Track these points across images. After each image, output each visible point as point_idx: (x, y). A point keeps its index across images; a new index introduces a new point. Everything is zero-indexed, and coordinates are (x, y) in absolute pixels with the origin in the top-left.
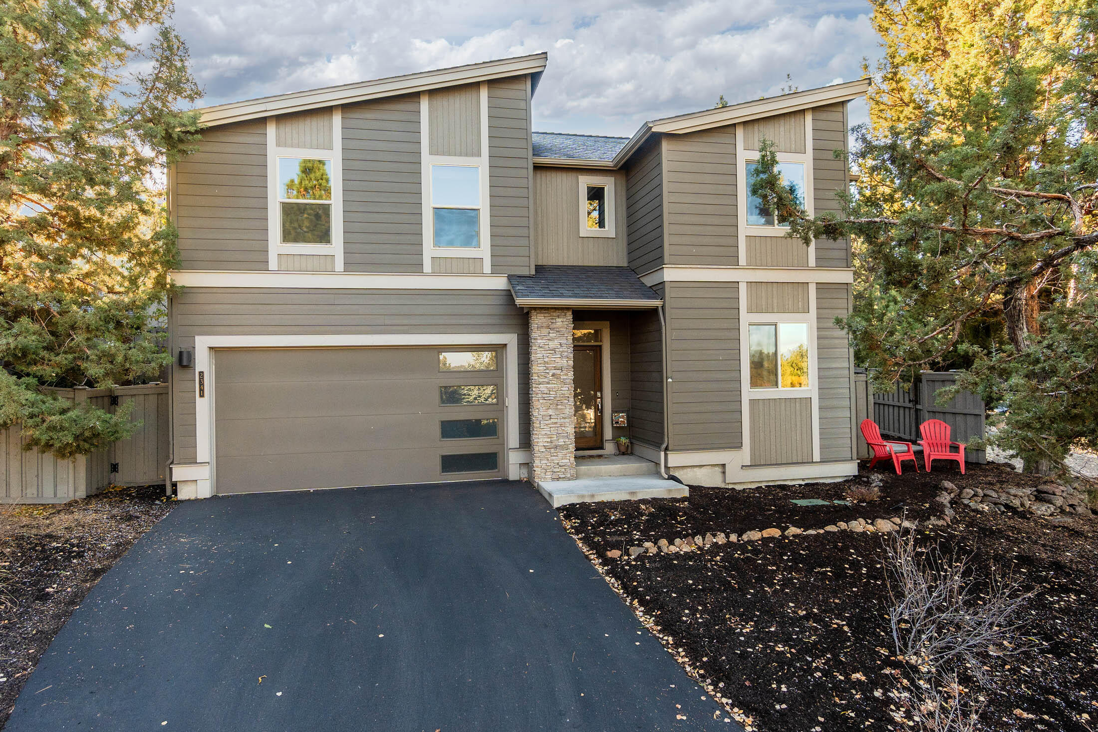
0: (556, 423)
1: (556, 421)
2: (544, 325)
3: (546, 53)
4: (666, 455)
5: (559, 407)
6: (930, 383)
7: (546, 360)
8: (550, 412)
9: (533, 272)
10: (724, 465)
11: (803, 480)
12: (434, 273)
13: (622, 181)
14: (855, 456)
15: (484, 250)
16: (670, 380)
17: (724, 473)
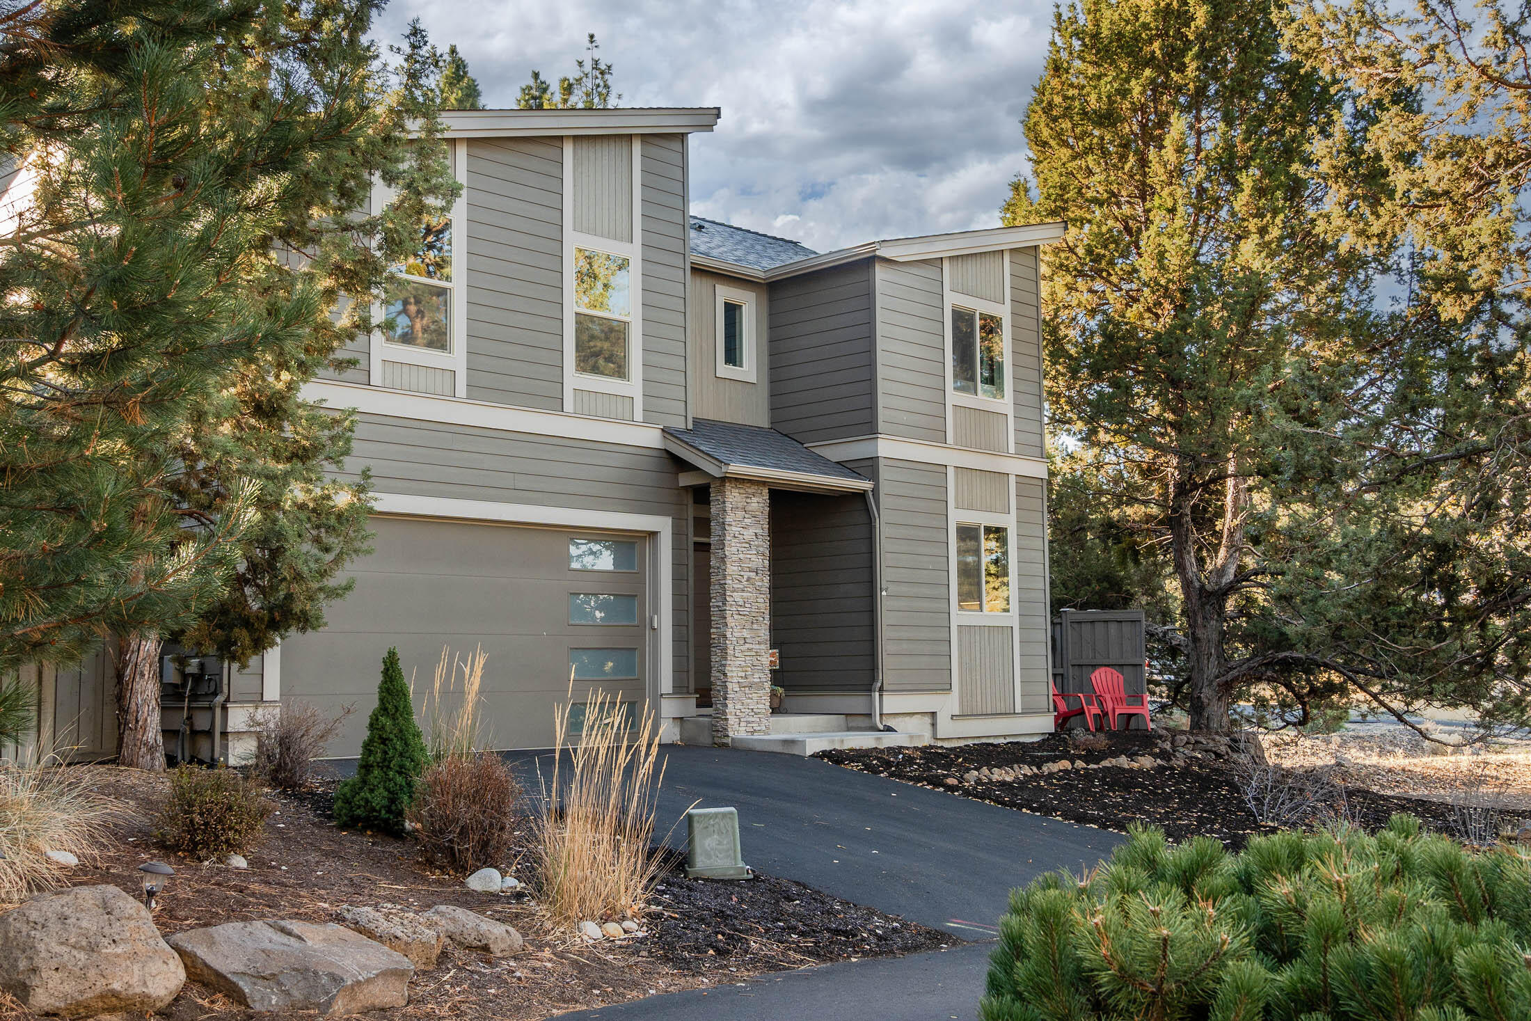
0: (750, 650)
1: (750, 646)
2: (740, 505)
3: (719, 109)
4: (881, 696)
5: (755, 626)
6: (1075, 626)
7: (741, 556)
8: (746, 634)
9: (690, 426)
10: (933, 714)
11: (1005, 737)
12: (574, 416)
13: (765, 297)
14: (1052, 708)
15: (633, 386)
16: (884, 593)
17: (934, 725)
